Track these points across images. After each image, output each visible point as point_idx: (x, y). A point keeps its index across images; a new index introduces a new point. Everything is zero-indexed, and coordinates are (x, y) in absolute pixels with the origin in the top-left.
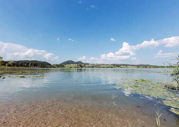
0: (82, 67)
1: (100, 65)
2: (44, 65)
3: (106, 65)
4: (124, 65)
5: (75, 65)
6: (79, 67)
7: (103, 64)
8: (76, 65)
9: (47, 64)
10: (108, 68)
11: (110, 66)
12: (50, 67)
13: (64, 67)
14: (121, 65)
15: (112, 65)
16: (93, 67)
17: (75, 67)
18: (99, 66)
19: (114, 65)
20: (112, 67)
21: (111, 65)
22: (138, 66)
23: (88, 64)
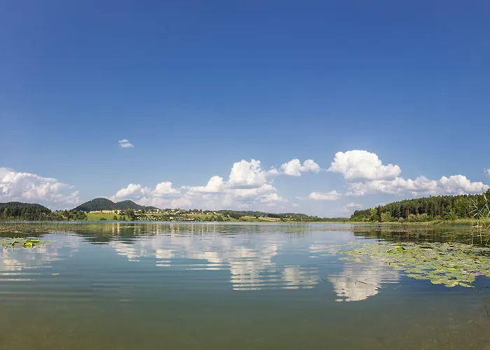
0: (134, 218)
1: (187, 212)
2: (35, 212)
3: (205, 212)
4: (250, 213)
5: (116, 212)
6: (126, 217)
7: (196, 211)
8: (119, 211)
9: (42, 212)
10: (210, 221)
11: (215, 217)
12: (50, 219)
13: (83, 218)
14: (245, 213)
15: (220, 212)
16: (166, 218)
17: (115, 218)
18: (185, 215)
19: (226, 213)
20: (220, 219)
21: (217, 212)
22: (282, 217)
23: (152, 209)
